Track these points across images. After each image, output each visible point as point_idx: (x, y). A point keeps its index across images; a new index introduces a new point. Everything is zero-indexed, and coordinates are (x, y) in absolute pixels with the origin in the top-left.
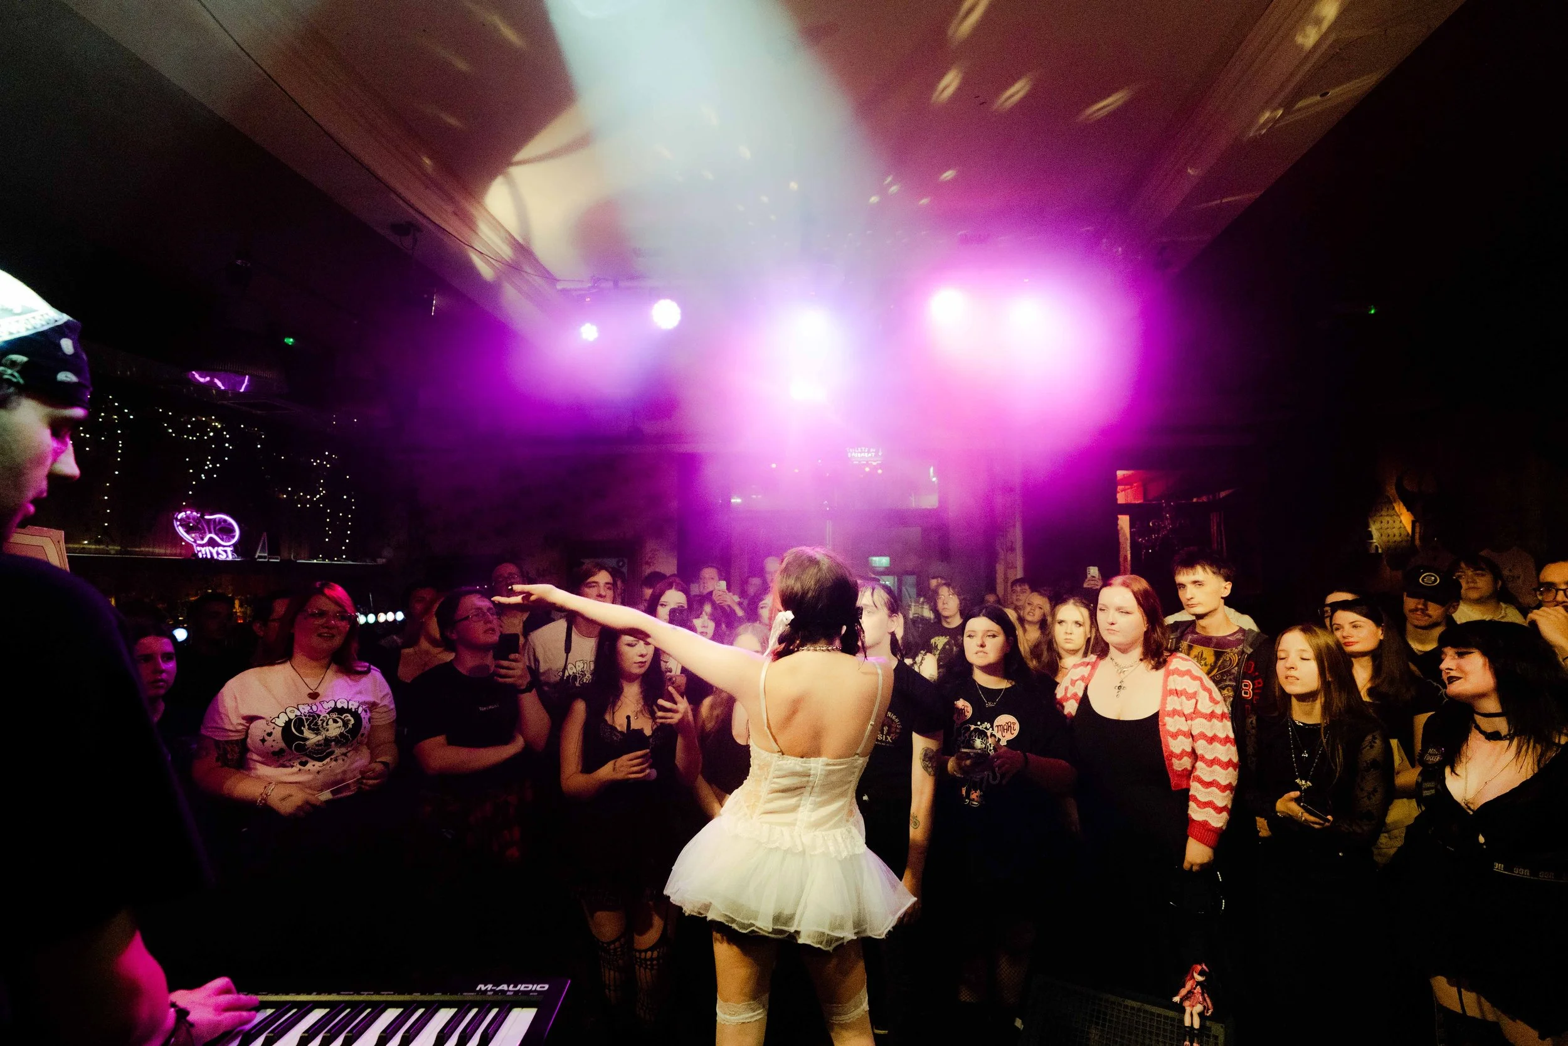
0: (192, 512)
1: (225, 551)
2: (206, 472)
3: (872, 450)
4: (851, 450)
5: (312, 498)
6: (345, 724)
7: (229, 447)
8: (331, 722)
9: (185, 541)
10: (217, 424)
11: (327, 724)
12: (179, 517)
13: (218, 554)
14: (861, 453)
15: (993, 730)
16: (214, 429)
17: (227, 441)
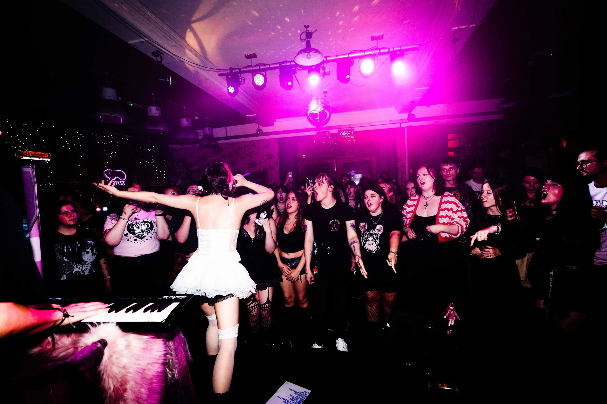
0: (109, 169)
1: (122, 183)
2: (112, 155)
3: (349, 132)
4: (341, 132)
5: (150, 163)
6: (148, 226)
7: (118, 146)
8: (142, 225)
9: (108, 179)
10: (113, 138)
11: (141, 226)
12: (105, 171)
13: (120, 183)
14: (345, 133)
15: (375, 231)
16: (112, 140)
17: (118, 144)
